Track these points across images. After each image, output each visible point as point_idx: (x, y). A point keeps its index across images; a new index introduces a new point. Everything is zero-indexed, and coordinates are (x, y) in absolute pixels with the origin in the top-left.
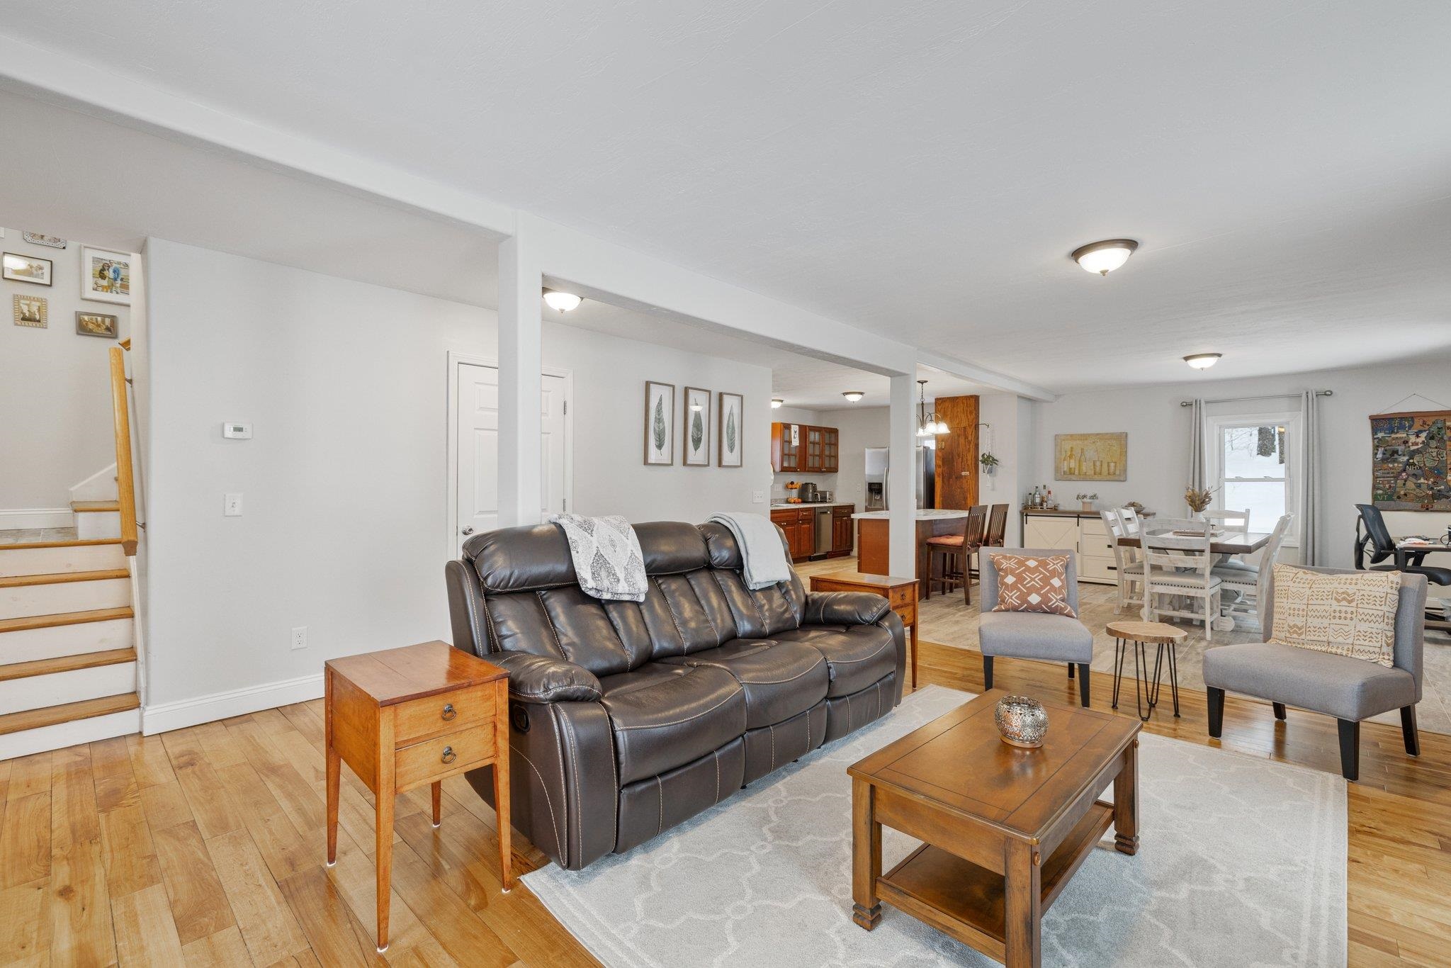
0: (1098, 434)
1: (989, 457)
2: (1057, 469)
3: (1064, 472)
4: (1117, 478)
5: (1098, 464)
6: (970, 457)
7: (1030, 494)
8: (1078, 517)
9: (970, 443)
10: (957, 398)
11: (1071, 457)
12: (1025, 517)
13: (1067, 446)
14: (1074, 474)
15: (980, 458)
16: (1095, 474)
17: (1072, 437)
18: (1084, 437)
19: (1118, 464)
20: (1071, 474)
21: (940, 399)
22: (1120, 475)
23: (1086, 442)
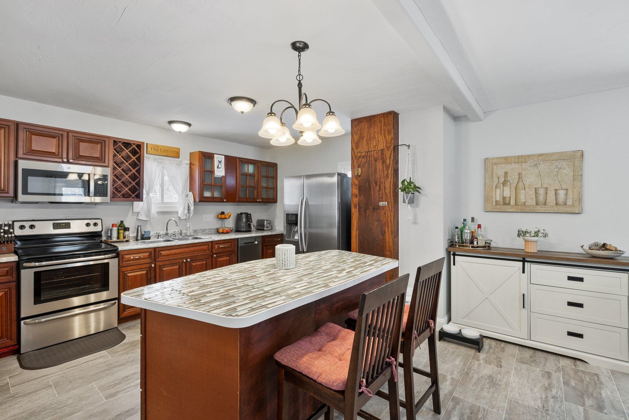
0: (541, 155)
1: (410, 183)
2: (487, 199)
3: (496, 201)
4: (569, 210)
5: (542, 192)
6: (388, 184)
7: (457, 228)
8: (524, 261)
9: (388, 168)
10: (374, 116)
11: (504, 183)
12: (452, 257)
13: (500, 171)
14: (509, 204)
15: (400, 185)
16: (537, 204)
17: (507, 160)
18: (521, 159)
19: (570, 192)
20: (505, 204)
21: (357, 119)
22: (573, 206)
23: (524, 165)
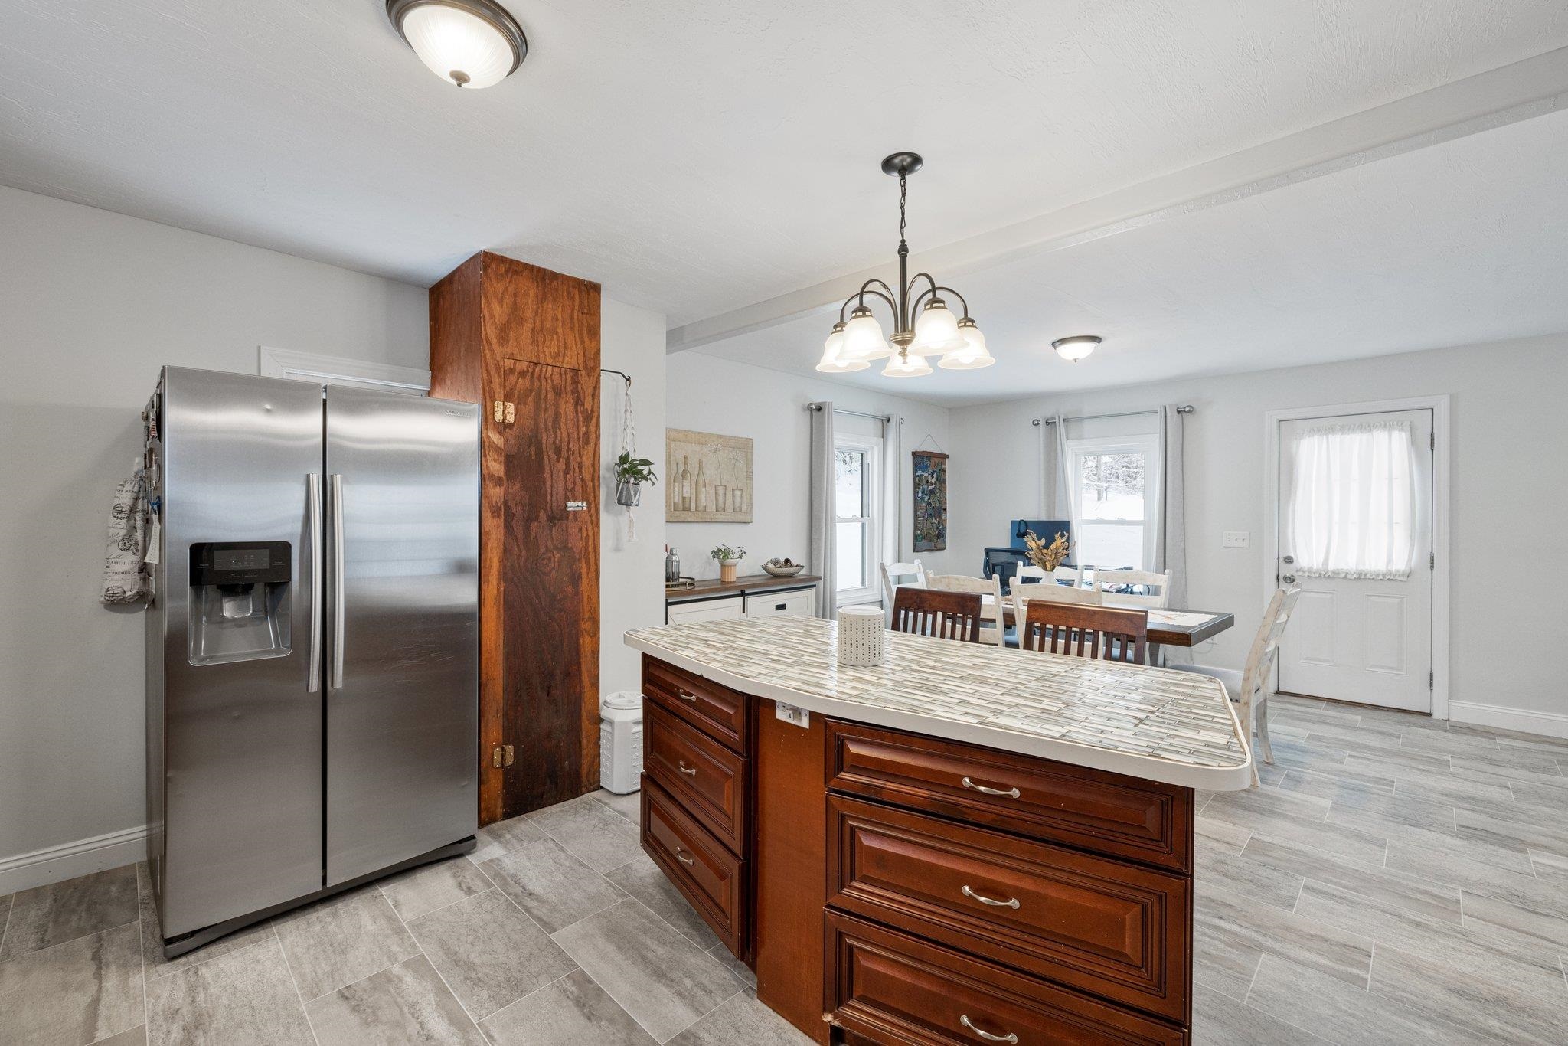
1: (624, 459)
3: (677, 505)
4: (743, 518)
6: (589, 457)
8: (744, 595)
9: (588, 418)
11: (684, 475)
13: (680, 452)
14: (689, 509)
15: (604, 463)
16: (717, 510)
17: (686, 436)
18: (702, 439)
19: (744, 493)
20: (686, 509)
22: (746, 511)
23: (704, 449)
